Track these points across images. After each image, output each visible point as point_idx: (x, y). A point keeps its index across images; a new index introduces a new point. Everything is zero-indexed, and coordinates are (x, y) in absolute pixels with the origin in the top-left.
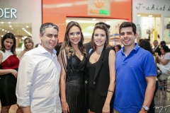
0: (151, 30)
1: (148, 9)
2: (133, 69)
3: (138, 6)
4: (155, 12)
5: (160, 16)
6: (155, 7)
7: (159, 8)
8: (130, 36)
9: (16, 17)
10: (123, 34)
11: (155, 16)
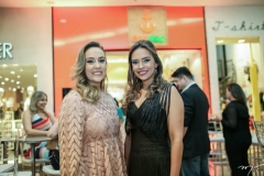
1: (234, 29)
3: (216, 25)
7: (254, 26)
9: (10, 56)
11: (250, 41)
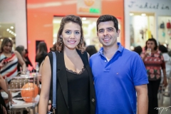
0: (144, 30)
1: (141, 7)
2: (120, 77)
3: (130, 4)
4: (148, 10)
5: (153, 15)
6: (148, 5)
7: (152, 6)
8: (111, 33)
10: (102, 30)
11: (148, 15)
